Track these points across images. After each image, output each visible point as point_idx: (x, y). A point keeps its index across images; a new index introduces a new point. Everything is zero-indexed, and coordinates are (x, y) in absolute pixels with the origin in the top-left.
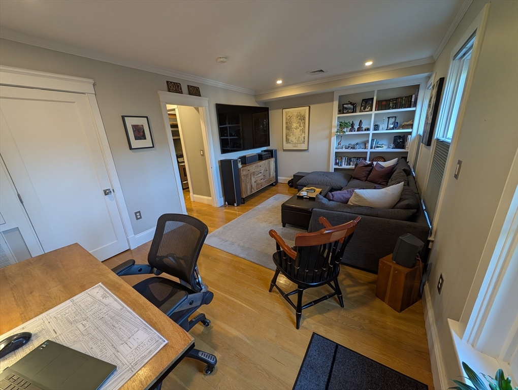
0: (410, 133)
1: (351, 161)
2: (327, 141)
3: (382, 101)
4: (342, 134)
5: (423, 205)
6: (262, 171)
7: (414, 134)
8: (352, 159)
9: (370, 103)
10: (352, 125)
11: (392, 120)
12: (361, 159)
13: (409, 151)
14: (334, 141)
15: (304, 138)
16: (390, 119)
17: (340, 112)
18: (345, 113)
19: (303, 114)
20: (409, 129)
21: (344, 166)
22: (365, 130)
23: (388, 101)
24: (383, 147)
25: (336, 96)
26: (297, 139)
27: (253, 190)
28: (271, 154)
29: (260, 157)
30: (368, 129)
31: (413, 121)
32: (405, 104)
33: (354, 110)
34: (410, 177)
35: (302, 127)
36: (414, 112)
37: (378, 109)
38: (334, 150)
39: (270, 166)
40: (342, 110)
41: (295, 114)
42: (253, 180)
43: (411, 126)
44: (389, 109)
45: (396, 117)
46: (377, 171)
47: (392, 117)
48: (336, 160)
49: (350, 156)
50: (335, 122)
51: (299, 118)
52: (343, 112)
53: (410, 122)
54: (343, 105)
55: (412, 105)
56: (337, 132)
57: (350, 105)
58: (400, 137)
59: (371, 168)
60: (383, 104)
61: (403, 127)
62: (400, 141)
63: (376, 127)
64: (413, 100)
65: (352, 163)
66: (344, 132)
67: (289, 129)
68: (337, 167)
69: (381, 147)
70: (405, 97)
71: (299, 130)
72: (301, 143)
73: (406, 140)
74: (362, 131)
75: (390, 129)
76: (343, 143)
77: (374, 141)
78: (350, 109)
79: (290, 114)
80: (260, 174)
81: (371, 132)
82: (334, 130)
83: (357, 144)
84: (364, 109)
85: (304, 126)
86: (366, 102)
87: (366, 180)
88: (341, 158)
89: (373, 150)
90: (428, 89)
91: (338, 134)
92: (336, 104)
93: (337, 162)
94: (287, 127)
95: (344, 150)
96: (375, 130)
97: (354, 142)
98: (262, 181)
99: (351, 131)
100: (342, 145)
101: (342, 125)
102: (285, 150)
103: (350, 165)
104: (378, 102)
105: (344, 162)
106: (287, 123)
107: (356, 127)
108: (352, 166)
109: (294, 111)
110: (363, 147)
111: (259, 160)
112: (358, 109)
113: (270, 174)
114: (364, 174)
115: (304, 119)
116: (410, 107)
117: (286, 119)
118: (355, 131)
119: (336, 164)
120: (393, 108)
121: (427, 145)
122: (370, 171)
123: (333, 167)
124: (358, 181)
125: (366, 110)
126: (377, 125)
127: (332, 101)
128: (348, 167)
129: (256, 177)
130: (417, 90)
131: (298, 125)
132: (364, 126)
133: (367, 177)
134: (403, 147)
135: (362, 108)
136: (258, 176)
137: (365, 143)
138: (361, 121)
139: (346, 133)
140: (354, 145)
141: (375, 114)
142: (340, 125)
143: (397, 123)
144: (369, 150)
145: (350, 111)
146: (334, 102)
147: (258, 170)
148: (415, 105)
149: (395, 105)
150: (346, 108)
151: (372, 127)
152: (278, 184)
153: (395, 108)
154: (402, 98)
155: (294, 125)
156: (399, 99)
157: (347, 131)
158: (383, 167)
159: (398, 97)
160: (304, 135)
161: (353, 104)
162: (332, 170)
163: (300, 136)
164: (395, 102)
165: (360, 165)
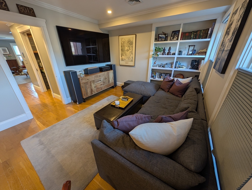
0: (203, 59)
1: (161, 75)
2: (147, 61)
3: (186, 33)
4: (156, 56)
5: (209, 133)
6: (102, 80)
7: (206, 59)
8: (163, 74)
9: (178, 34)
10: (164, 50)
11: (192, 48)
12: (168, 75)
13: (201, 72)
14: (151, 61)
15: (132, 58)
16: (190, 47)
17: (156, 40)
18: (160, 41)
19: (131, 40)
20: (203, 55)
21: (157, 79)
22: (172, 55)
23: (190, 33)
24: (183, 67)
25: (154, 28)
26: (128, 58)
27: (93, 92)
28: (111, 67)
29: (101, 70)
30: (174, 54)
31: (207, 50)
32: (203, 36)
33: (165, 38)
34: (200, 95)
35: (131, 50)
36: (209, 42)
37: (182, 38)
38: (151, 67)
39: (109, 76)
40: (157, 38)
41: (127, 40)
42: (93, 86)
43: (205, 53)
44: (190, 39)
45: (194, 46)
46: (176, 86)
47: (192, 46)
48: (152, 74)
49: (162, 72)
50: (153, 48)
51: (129, 43)
52: (158, 40)
53: (204, 50)
54: (159, 34)
55: (208, 37)
56: (153, 55)
57: (163, 35)
58: (196, 61)
59: (172, 83)
60: (186, 36)
61: (199, 53)
62: (195, 64)
63: (180, 53)
64: (209, 32)
65: (162, 77)
66: (158, 55)
67: (123, 51)
68: (152, 79)
69: (182, 67)
70: (203, 30)
71: (129, 52)
72: (130, 61)
73: (200, 64)
74: (170, 55)
75: (190, 55)
76: (157, 63)
77: (177, 63)
78: (163, 38)
79: (124, 40)
80: (100, 82)
81: (176, 56)
82: (152, 53)
83: (166, 64)
84: (173, 38)
85: (132, 49)
86: (175, 34)
87: (168, 91)
88: (156, 73)
89: (176, 69)
90: (223, 23)
91: (154, 56)
92: (153, 34)
93: (153, 75)
94: (122, 49)
95: (157, 68)
96: (179, 55)
97: (164, 62)
98: (102, 86)
99: (163, 54)
100: (156, 64)
101: (157, 50)
102: (121, 65)
103: (161, 78)
104: (183, 34)
105: (157, 76)
106: (121, 46)
107: (167, 52)
108: (162, 79)
109: (126, 38)
110: (170, 66)
111: (100, 71)
112: (169, 38)
113: (109, 81)
114: (168, 87)
115: (132, 44)
116: (206, 38)
117: (121, 43)
118: (165, 55)
119: (152, 77)
120: (193, 39)
121: (221, 73)
122: (172, 85)
123: (149, 79)
124: (163, 91)
125: (174, 39)
126: (180, 51)
127: (151, 31)
128: (160, 79)
129: (96, 83)
130: (214, 24)
131: (128, 48)
132: (172, 52)
133: (169, 89)
134: (197, 69)
135: (172, 38)
136: (98, 83)
137: (172, 64)
138: (170, 47)
139: (160, 56)
140: (165, 65)
141: (180, 43)
142: (155, 50)
143: (195, 50)
144: (173, 69)
145: (163, 39)
146: (152, 32)
147: (97, 79)
148: (210, 37)
149: (195, 37)
150: (161, 38)
151: (177, 53)
152: (117, 87)
153: (195, 39)
154: (201, 31)
155: (126, 48)
156: (199, 32)
157: (160, 55)
158: (180, 83)
159: (198, 30)
160: (132, 56)
161: (165, 34)
162: (149, 81)
163: (130, 56)
164: (195, 34)
165: (166, 80)
